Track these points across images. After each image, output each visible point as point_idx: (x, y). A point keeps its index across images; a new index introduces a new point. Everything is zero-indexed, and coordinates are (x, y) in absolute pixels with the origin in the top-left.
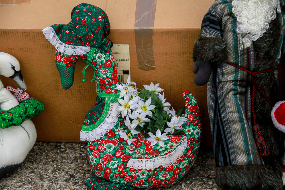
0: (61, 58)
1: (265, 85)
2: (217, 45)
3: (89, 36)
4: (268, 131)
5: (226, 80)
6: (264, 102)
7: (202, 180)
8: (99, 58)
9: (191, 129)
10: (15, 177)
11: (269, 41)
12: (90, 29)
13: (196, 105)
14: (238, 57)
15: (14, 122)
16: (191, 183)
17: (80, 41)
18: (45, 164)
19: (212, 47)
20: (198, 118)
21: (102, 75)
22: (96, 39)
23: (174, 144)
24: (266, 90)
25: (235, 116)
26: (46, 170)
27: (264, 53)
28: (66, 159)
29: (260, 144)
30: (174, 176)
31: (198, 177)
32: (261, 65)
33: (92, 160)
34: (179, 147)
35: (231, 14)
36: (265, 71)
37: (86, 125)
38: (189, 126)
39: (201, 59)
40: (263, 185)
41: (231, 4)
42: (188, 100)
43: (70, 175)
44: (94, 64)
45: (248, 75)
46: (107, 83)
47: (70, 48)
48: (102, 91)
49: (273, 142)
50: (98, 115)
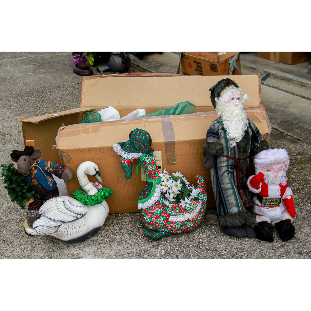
0: (125, 161)
1: (244, 167)
2: (217, 146)
3: (141, 147)
5: (223, 165)
6: (243, 176)
7: (208, 226)
8: (147, 159)
9: (202, 196)
10: (98, 235)
11: (245, 142)
12: (142, 143)
13: (204, 182)
14: (229, 152)
15: (99, 201)
16: (202, 228)
17: (136, 150)
18: (113, 226)
19: (215, 147)
20: (205, 189)
21: (150, 169)
22: (146, 148)
23: (194, 205)
24: (244, 169)
25: (229, 186)
26: (115, 229)
27: (243, 149)
28: (124, 223)
29: (244, 200)
30: (195, 224)
31: (205, 225)
32: (242, 156)
33: (147, 219)
35: (223, 129)
36: (244, 159)
37: (141, 199)
38: (201, 194)
39: (209, 154)
40: (248, 223)
41: (223, 123)
42: (199, 179)
43: (130, 231)
44: (144, 163)
45: (235, 162)
46: (153, 173)
47: (130, 155)
48: (150, 179)
50: (149, 193)
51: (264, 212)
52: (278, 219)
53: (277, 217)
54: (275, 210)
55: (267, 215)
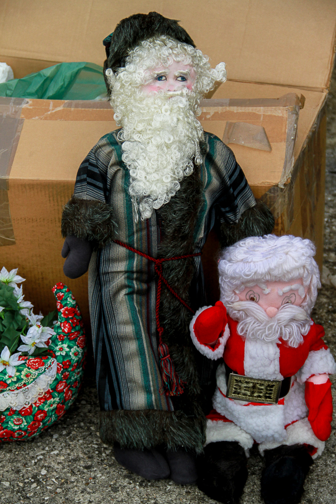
1: (178, 280)
2: (97, 213)
4: (183, 355)
5: (115, 269)
6: (178, 307)
7: (89, 429)
9: (65, 346)
11: (180, 210)
13: (74, 307)
14: (133, 234)
16: (68, 434)
19: (89, 215)
20: (77, 328)
23: (32, 371)
24: (180, 287)
25: (129, 329)
27: (173, 229)
29: (167, 376)
30: (34, 424)
31: (82, 424)
32: (169, 249)
34: (41, 376)
36: (177, 257)
38: (62, 341)
39: (73, 234)
40: (169, 443)
41: (121, 147)
42: (61, 298)
45: (149, 264)
49: (192, 374)
51: (235, 413)
52: (271, 438)
53: (269, 435)
54: (267, 413)
55: (243, 424)
